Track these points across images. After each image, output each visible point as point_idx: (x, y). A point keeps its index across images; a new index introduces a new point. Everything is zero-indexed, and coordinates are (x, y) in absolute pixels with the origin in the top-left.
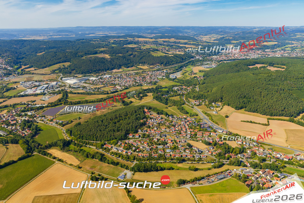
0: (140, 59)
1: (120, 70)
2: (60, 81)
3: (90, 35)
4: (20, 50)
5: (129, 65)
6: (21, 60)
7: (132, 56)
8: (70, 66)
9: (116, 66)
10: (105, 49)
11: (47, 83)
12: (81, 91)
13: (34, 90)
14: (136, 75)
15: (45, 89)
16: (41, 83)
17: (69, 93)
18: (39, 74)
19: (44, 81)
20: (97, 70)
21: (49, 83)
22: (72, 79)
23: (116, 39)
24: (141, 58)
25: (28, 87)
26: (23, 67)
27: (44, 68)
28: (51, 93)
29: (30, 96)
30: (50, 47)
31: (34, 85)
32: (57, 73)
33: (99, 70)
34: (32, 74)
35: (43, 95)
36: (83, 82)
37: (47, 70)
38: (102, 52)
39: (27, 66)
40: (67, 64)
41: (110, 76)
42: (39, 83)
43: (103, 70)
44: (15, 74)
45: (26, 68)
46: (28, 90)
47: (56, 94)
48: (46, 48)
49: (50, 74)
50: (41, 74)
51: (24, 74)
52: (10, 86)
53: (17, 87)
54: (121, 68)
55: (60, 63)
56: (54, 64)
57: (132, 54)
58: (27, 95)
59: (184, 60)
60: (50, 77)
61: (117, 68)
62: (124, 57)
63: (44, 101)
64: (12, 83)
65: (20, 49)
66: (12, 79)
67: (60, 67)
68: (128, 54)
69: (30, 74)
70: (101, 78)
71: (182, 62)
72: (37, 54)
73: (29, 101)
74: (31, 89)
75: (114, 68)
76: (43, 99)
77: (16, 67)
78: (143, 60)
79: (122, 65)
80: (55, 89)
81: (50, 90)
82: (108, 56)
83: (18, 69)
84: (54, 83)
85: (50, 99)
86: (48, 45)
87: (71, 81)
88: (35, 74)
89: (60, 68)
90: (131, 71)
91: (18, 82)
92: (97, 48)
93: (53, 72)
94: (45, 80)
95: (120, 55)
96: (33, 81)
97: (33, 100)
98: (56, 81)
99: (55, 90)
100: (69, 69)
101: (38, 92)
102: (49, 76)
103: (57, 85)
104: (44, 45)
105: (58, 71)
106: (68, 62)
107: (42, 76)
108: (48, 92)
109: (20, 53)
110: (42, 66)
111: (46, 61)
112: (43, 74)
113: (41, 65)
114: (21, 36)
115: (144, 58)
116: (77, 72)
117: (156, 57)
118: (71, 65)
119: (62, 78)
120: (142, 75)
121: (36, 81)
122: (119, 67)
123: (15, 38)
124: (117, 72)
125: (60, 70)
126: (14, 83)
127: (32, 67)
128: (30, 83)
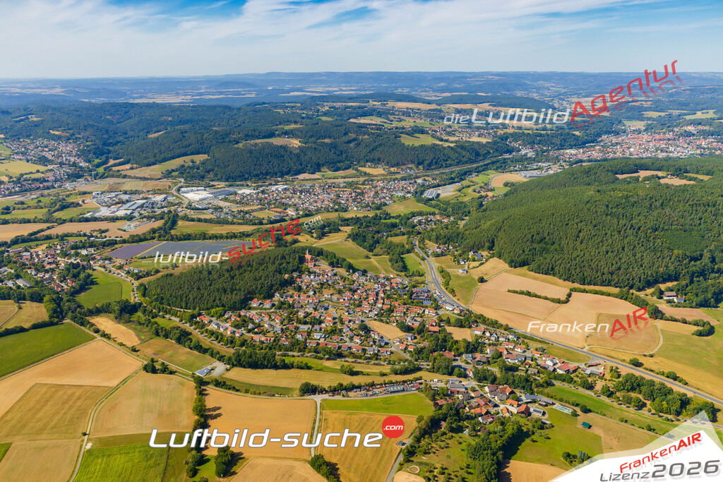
0: (370, 152)
1: (317, 175)
2: (175, 193)
3: (292, 94)
4: (118, 125)
5: (339, 165)
6: (111, 148)
7: (352, 145)
8: (203, 163)
9: (309, 165)
10: (298, 126)
11: (147, 196)
12: (208, 215)
13: (113, 210)
14: (346, 187)
15: (137, 208)
16: (134, 196)
17: (181, 219)
18: (137, 178)
19: (142, 192)
20: (262, 173)
21: (150, 196)
22: (202, 190)
23: (338, 105)
24: (373, 150)
25: (104, 204)
26: (112, 162)
27: (150, 165)
28: (145, 217)
29: (102, 220)
30: (181, 121)
31: (119, 199)
32: (175, 178)
33: (267, 174)
34: (123, 178)
35: (128, 220)
36: (220, 197)
37: (157, 170)
38: (286, 133)
39: (118, 161)
40: (199, 158)
41: (285, 187)
42: (129, 196)
43: (276, 174)
44: (91, 175)
45: (115, 165)
46: (102, 208)
47: (153, 220)
48: (172, 123)
49: (159, 179)
50: (141, 178)
51: (106, 177)
52: (70, 200)
53: (83, 201)
54: (320, 171)
55: (185, 154)
56: (173, 158)
57: (354, 140)
58: (95, 219)
59: (481, 158)
60: (157, 185)
61: (309, 170)
62: (333, 146)
63: (125, 231)
64: (76, 194)
65: (119, 123)
66: (81, 185)
67: (184, 163)
68: (346, 139)
69: (118, 177)
70: (263, 192)
71: (473, 162)
72: (150, 136)
73: (94, 231)
74: (109, 207)
75: (302, 169)
76: (125, 227)
77: (97, 161)
78: (376, 154)
79: (323, 165)
80: (156, 210)
81: (145, 210)
82: (298, 143)
83: (98, 166)
84: (159, 198)
85: (138, 228)
86: (178, 117)
87: (196, 195)
88: (130, 177)
89: (183, 166)
90: (340, 178)
91: (89, 193)
92: (280, 124)
93: (168, 174)
94: (144, 190)
95: (327, 141)
96: (121, 191)
97: (103, 229)
98: (166, 193)
99: (155, 212)
100: (201, 169)
101: (121, 213)
102: (156, 182)
103: (164, 201)
104: (169, 116)
105: (176, 173)
106: (205, 153)
107: (142, 183)
108: (141, 214)
109: (114, 133)
110: (146, 161)
111: (160, 151)
112: (145, 179)
113: (146, 158)
114: (135, 95)
115: (381, 149)
116: (216, 175)
117: (408, 149)
118: (207, 160)
119: (182, 187)
120: (359, 188)
121: (125, 193)
122: (317, 168)
123: (121, 100)
124: (307, 180)
125: (182, 170)
126: (80, 194)
127: (128, 163)
128: (113, 194)
